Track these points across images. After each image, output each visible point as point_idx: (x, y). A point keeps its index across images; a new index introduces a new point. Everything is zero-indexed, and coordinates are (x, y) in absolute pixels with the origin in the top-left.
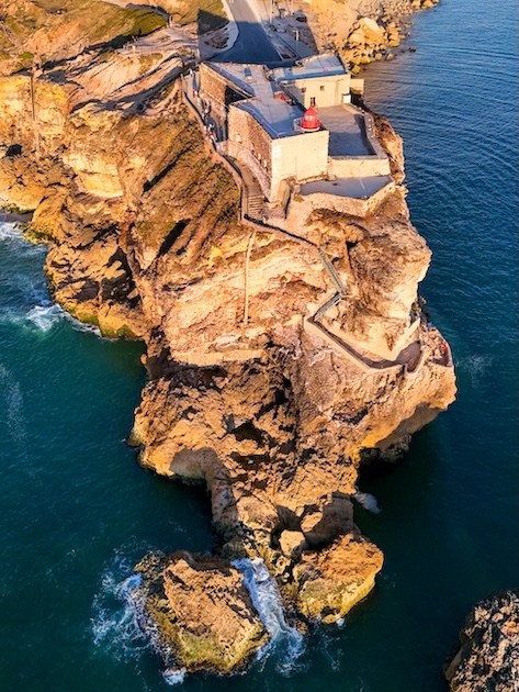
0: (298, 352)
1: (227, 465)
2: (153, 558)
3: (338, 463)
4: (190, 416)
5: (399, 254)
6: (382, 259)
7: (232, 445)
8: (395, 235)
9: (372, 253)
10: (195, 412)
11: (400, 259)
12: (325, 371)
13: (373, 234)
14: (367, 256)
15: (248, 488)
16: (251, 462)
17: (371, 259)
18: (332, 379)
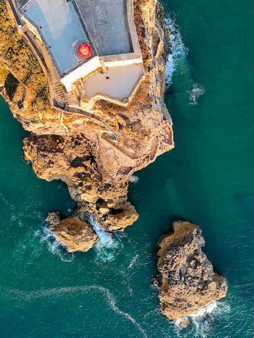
0: (98, 147)
1: (73, 180)
2: (52, 217)
3: (120, 187)
4: (51, 165)
5: (145, 135)
6: (136, 139)
7: (73, 171)
8: (144, 120)
9: (131, 135)
10: (53, 163)
11: (146, 137)
12: (111, 159)
13: (132, 120)
14: (128, 136)
15: (84, 189)
16: (83, 176)
17: (131, 138)
18: (115, 163)
